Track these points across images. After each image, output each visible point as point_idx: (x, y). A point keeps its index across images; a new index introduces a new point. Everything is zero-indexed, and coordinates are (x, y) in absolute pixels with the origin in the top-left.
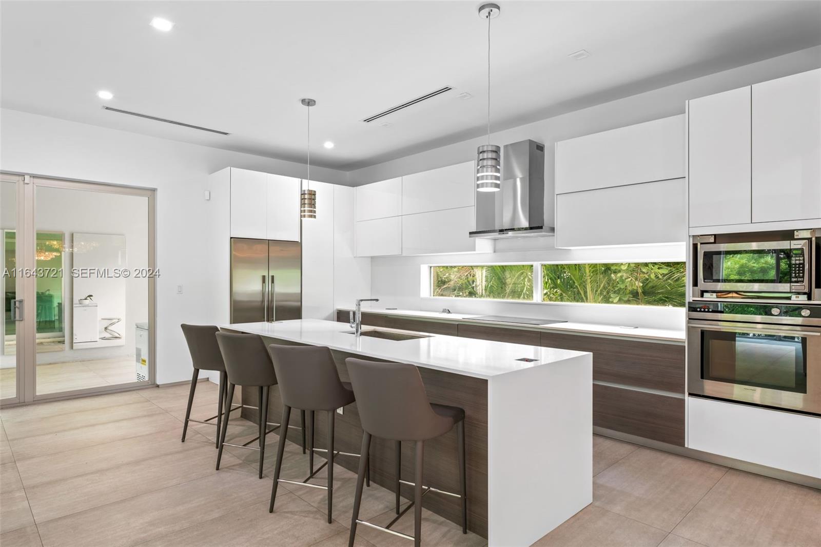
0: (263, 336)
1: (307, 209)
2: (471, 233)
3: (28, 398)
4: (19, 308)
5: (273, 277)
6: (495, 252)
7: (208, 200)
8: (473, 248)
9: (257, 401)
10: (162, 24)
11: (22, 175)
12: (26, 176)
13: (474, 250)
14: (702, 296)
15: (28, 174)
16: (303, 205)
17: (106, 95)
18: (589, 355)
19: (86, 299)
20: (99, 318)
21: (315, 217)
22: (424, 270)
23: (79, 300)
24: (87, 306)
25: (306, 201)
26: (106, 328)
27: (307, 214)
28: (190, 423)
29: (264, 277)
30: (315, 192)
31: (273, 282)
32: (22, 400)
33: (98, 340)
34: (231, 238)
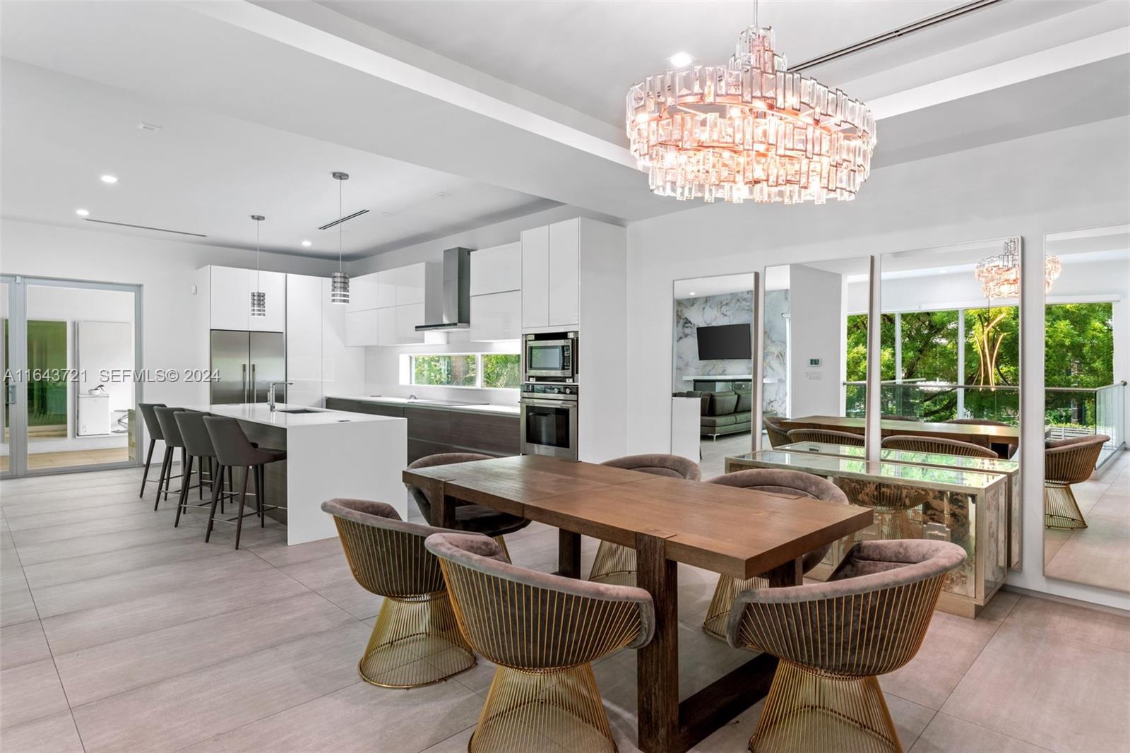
0: (240, 420)
1: (256, 308)
2: (416, 327)
3: (21, 472)
4: (11, 393)
5: (254, 366)
6: (448, 343)
7: (194, 294)
8: (422, 340)
9: (208, 468)
10: (109, 179)
11: (15, 276)
12: (17, 277)
13: (423, 342)
14: (529, 381)
15: (19, 275)
16: (254, 304)
17: (83, 213)
18: (405, 420)
19: (96, 389)
20: (111, 410)
21: (264, 315)
22: (404, 361)
23: (89, 391)
24: (98, 396)
25: (256, 302)
26: (119, 421)
27: (256, 312)
28: (147, 483)
29: (244, 366)
30: (264, 294)
31: (254, 370)
32: (15, 473)
33: (110, 433)
34: (211, 330)
